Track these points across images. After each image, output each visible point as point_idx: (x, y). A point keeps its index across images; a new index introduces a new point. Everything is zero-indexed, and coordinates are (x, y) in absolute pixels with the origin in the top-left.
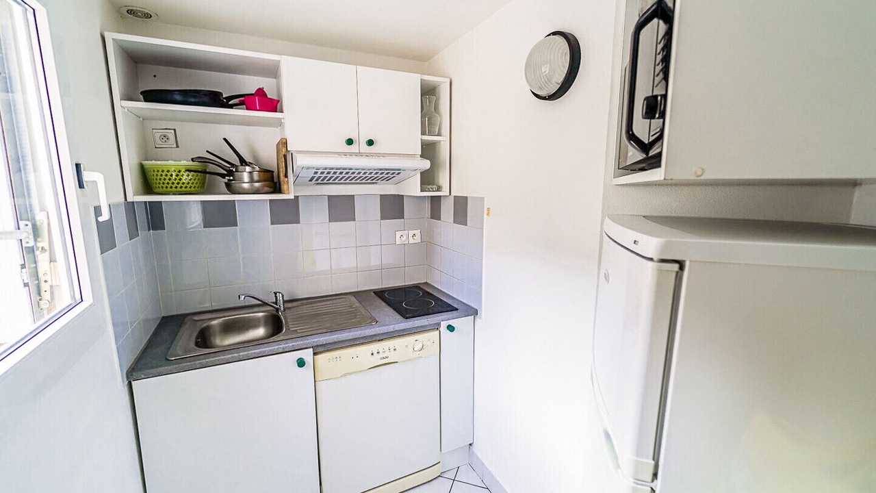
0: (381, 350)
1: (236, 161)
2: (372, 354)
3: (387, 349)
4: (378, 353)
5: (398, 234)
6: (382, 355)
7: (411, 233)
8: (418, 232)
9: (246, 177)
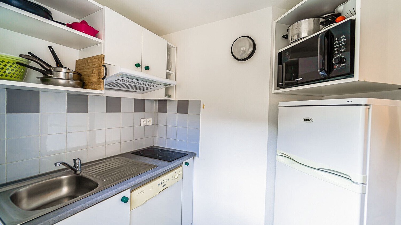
0: (162, 182)
1: (53, 64)
2: (159, 185)
3: (165, 180)
4: (161, 183)
5: (142, 120)
6: (163, 184)
7: (148, 120)
8: (151, 119)
9: (62, 75)
